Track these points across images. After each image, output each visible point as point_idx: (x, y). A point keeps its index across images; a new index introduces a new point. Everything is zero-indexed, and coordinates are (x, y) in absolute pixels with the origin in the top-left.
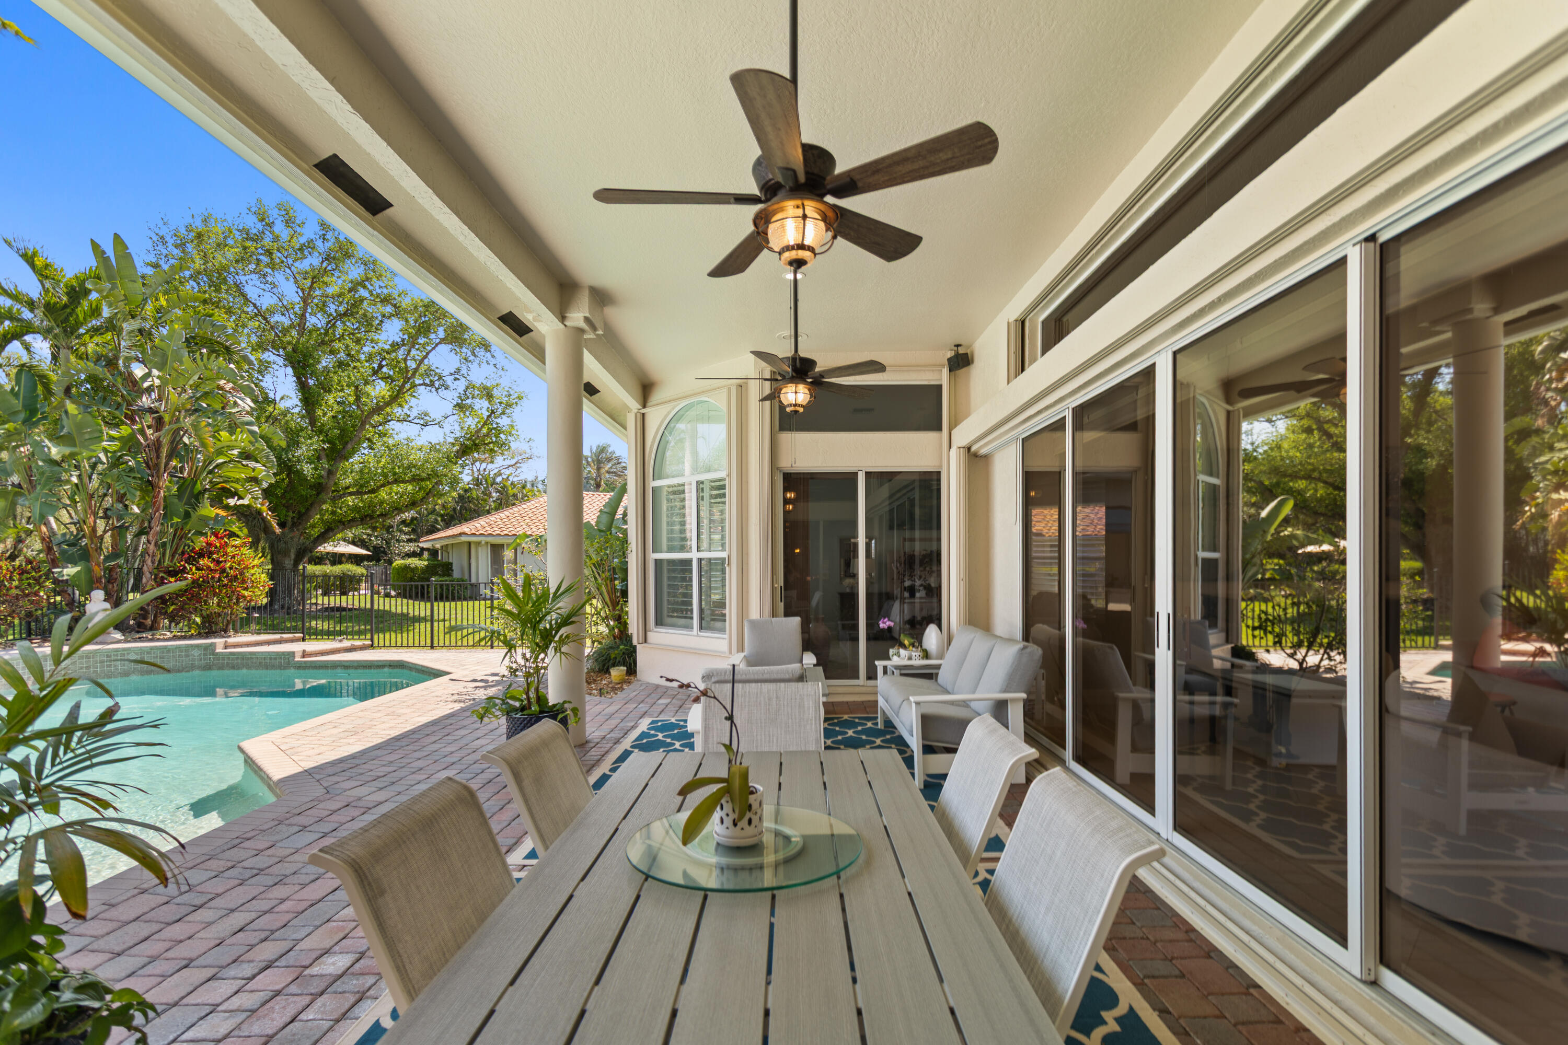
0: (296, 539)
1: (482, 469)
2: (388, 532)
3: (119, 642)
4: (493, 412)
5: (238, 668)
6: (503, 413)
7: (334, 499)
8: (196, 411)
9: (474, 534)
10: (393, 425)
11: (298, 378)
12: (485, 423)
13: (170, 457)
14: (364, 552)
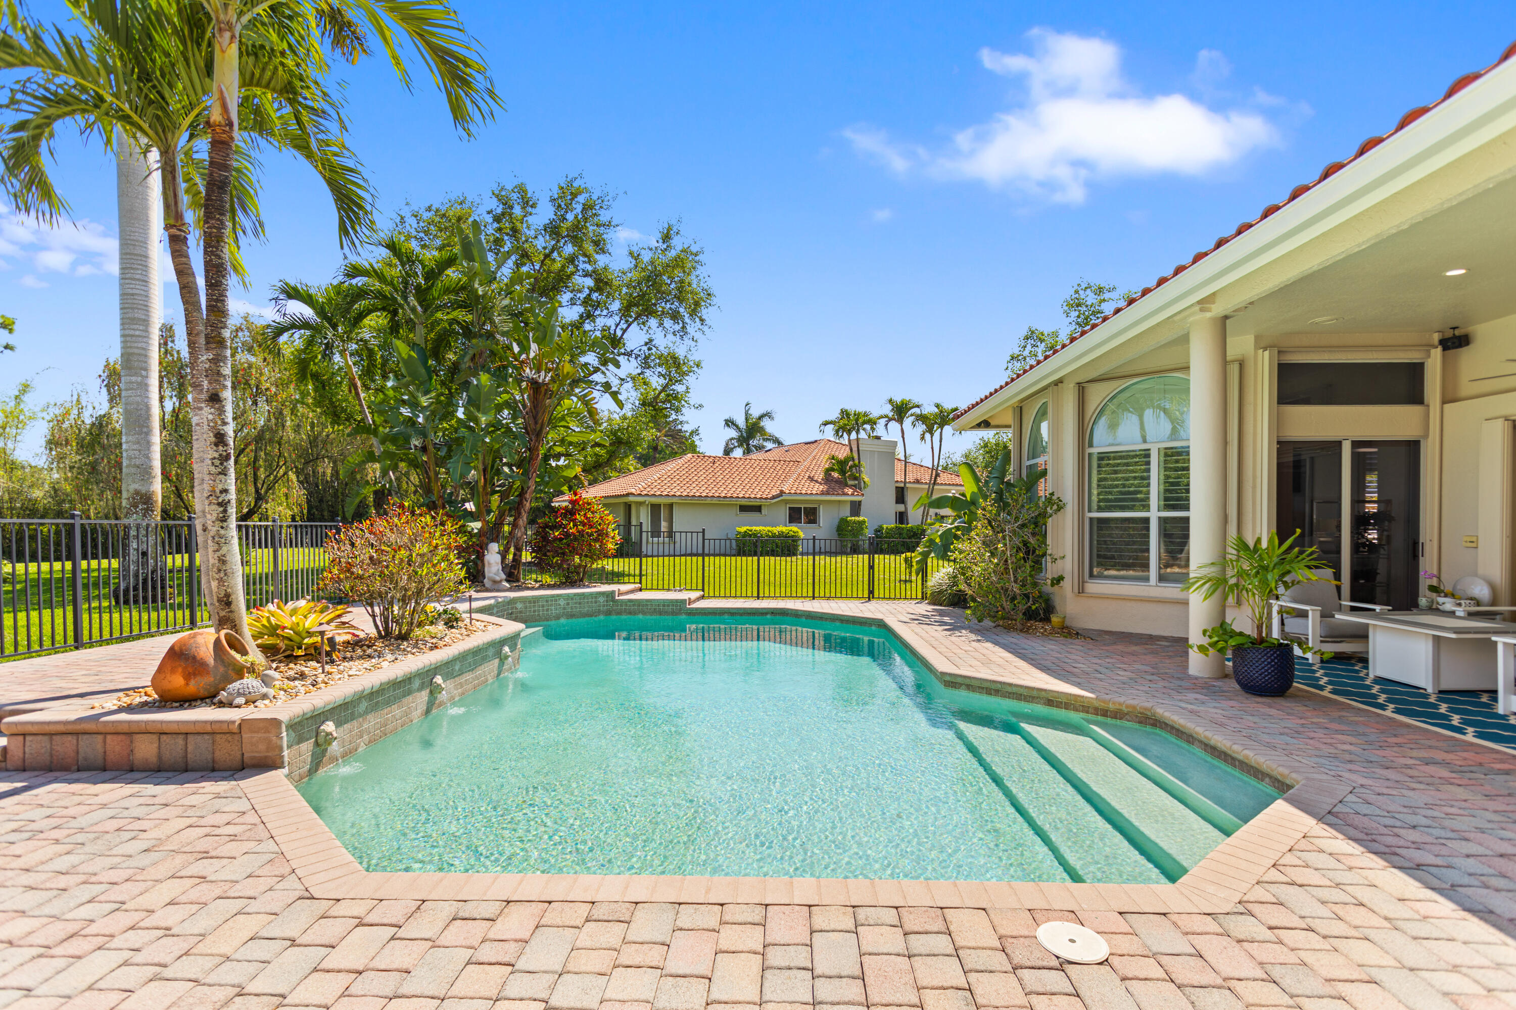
5: (635, 614)
6: (678, 381)
9: (638, 494)
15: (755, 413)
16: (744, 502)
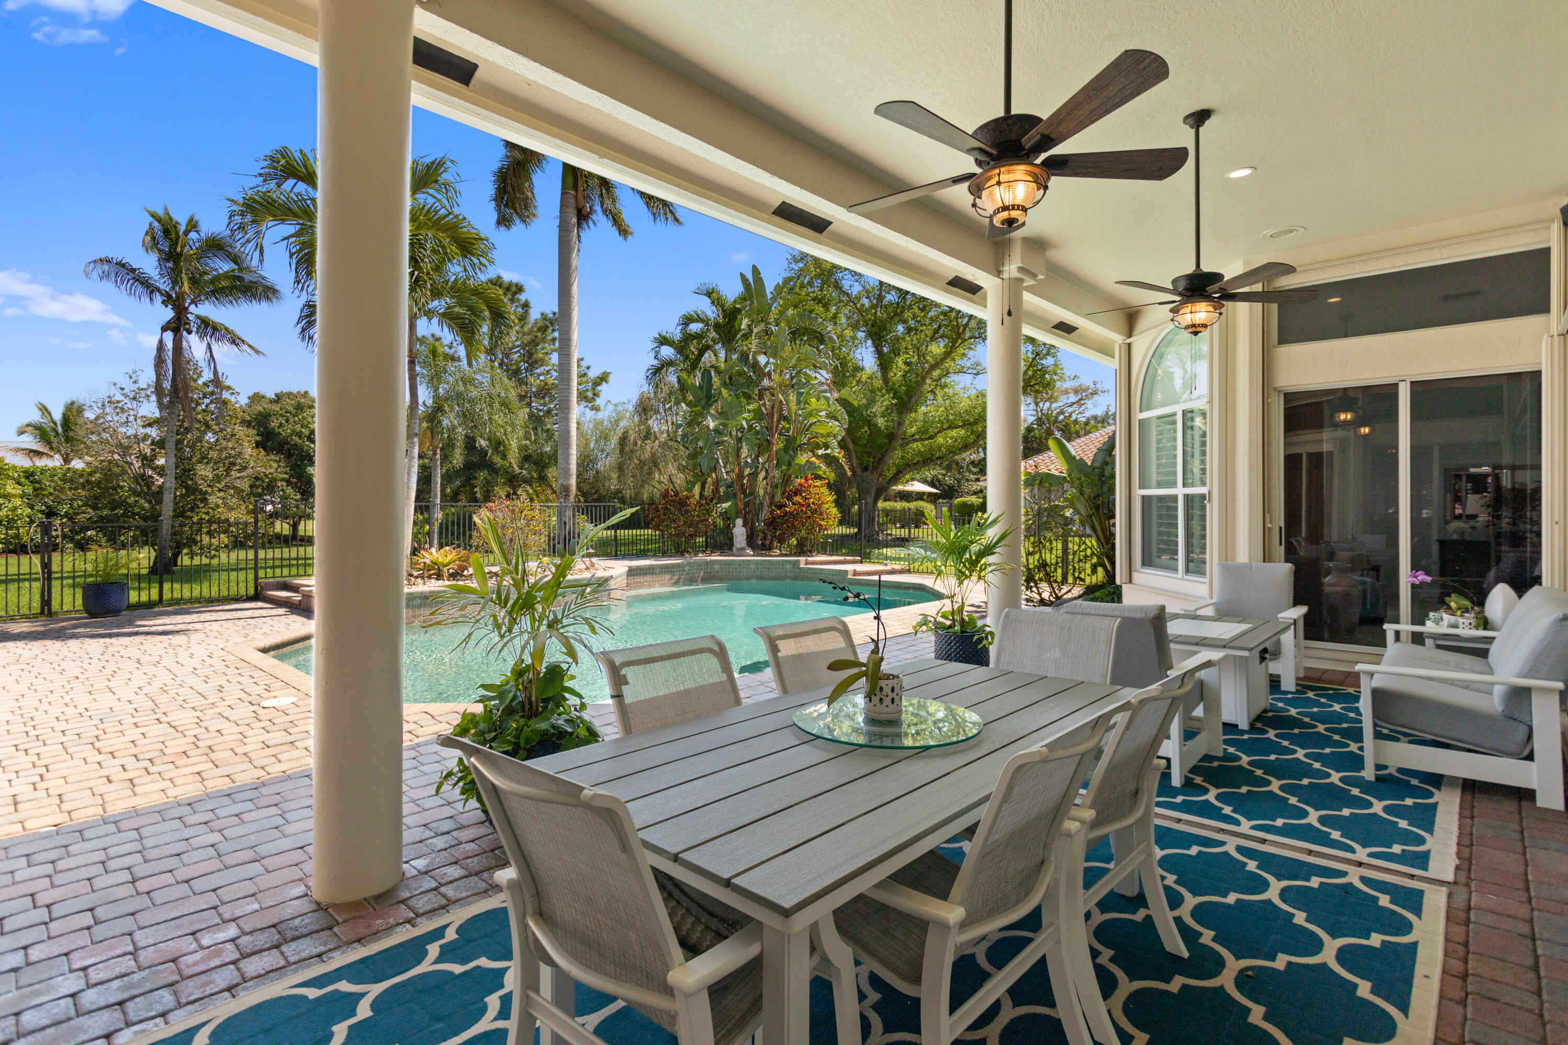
0: (873, 479)
1: (1045, 408)
2: (959, 473)
3: (750, 556)
4: (1038, 354)
5: (814, 581)
7: (902, 446)
10: (954, 378)
11: (876, 347)
12: (1031, 366)
13: (779, 422)
14: (935, 491)
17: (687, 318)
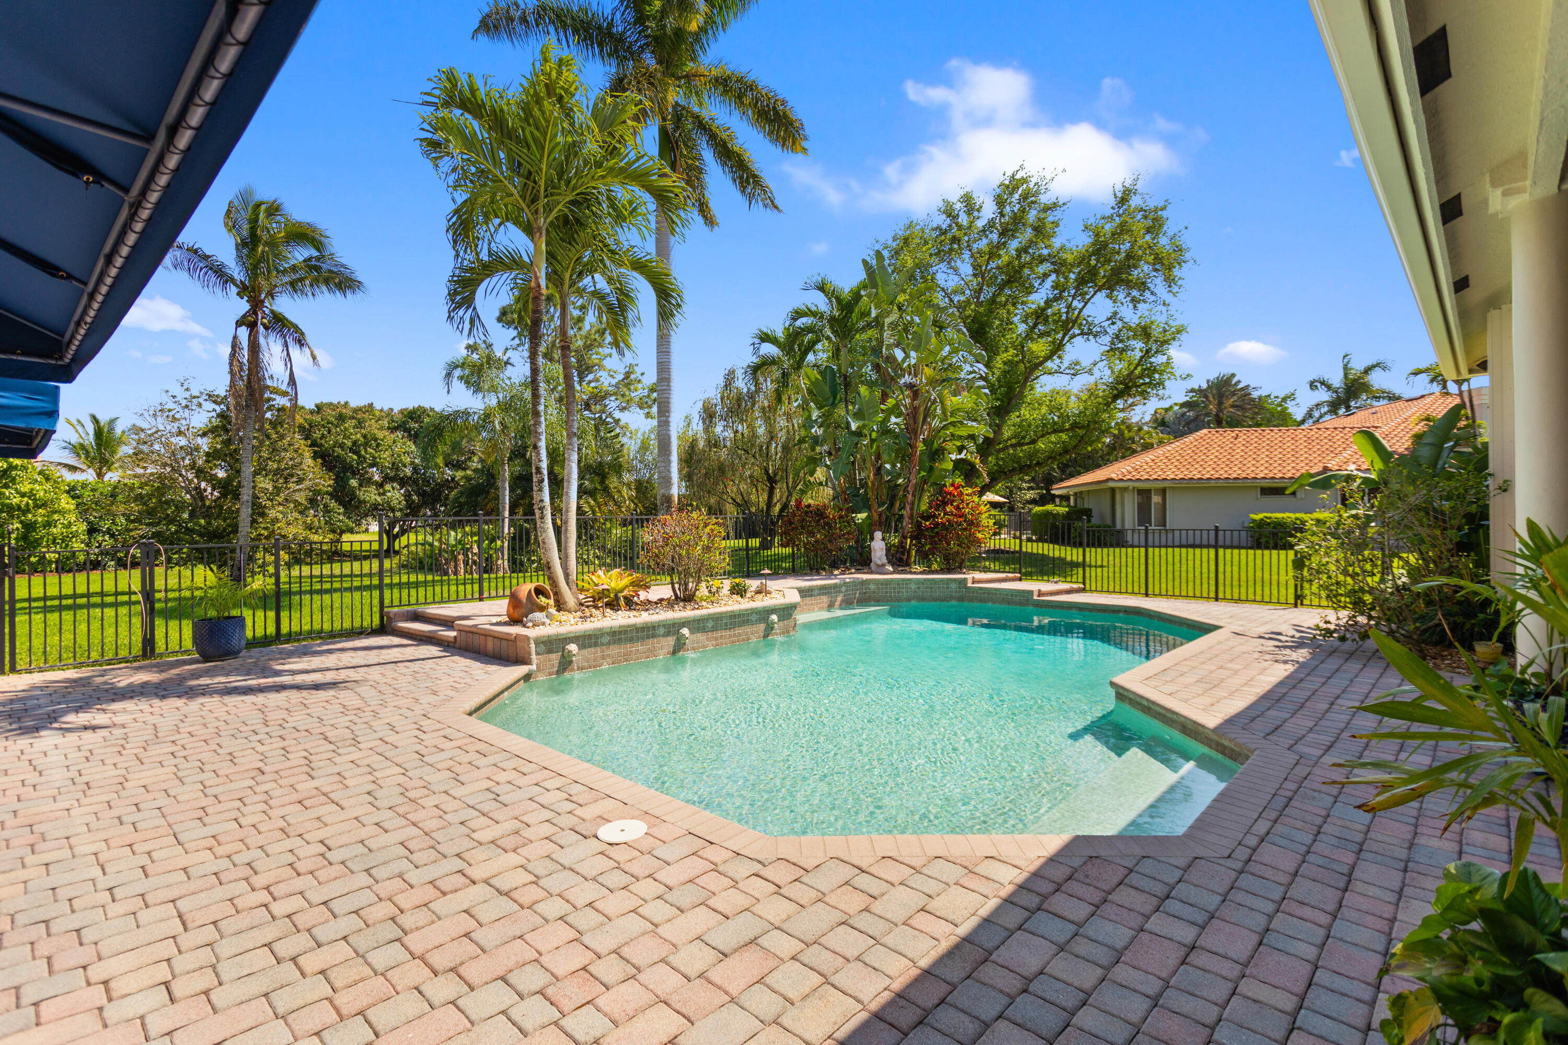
4: (1147, 352)
5: (985, 602)
6: (1157, 352)
7: (998, 452)
8: (944, 381)
9: (1121, 480)
12: (1138, 365)
14: (1002, 499)
15: (1358, 365)
16: (1265, 484)
17: (796, 312)
